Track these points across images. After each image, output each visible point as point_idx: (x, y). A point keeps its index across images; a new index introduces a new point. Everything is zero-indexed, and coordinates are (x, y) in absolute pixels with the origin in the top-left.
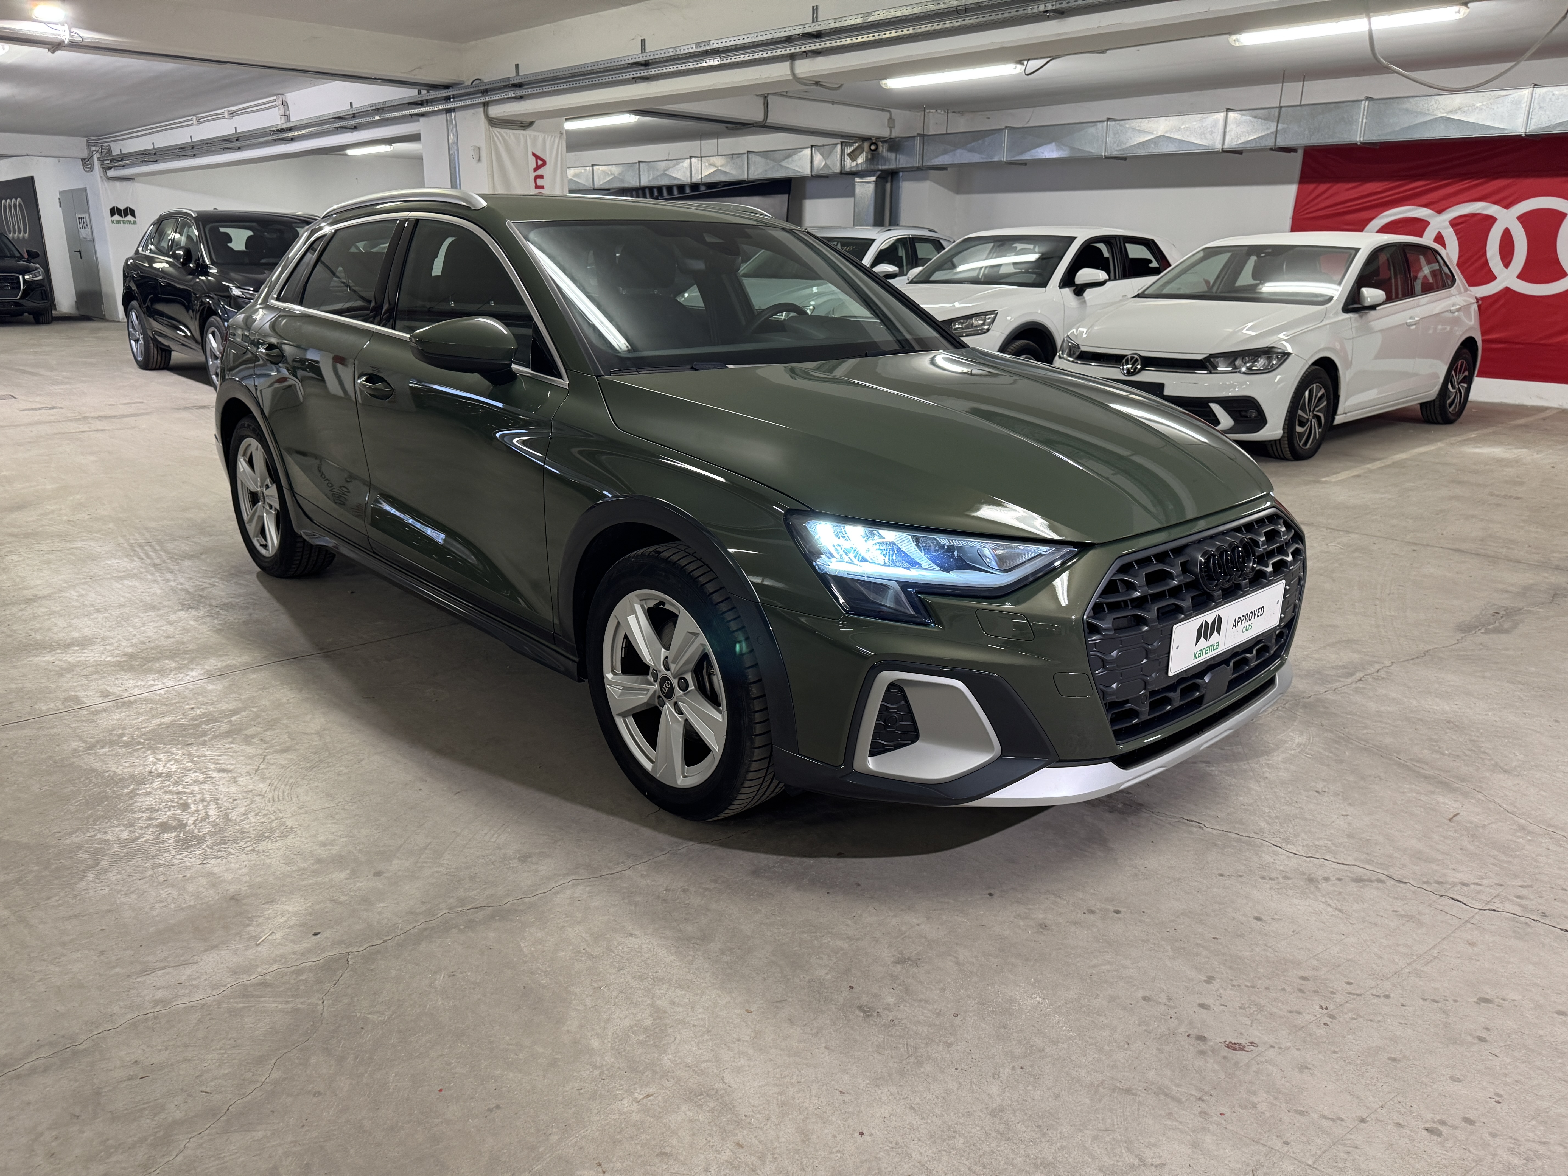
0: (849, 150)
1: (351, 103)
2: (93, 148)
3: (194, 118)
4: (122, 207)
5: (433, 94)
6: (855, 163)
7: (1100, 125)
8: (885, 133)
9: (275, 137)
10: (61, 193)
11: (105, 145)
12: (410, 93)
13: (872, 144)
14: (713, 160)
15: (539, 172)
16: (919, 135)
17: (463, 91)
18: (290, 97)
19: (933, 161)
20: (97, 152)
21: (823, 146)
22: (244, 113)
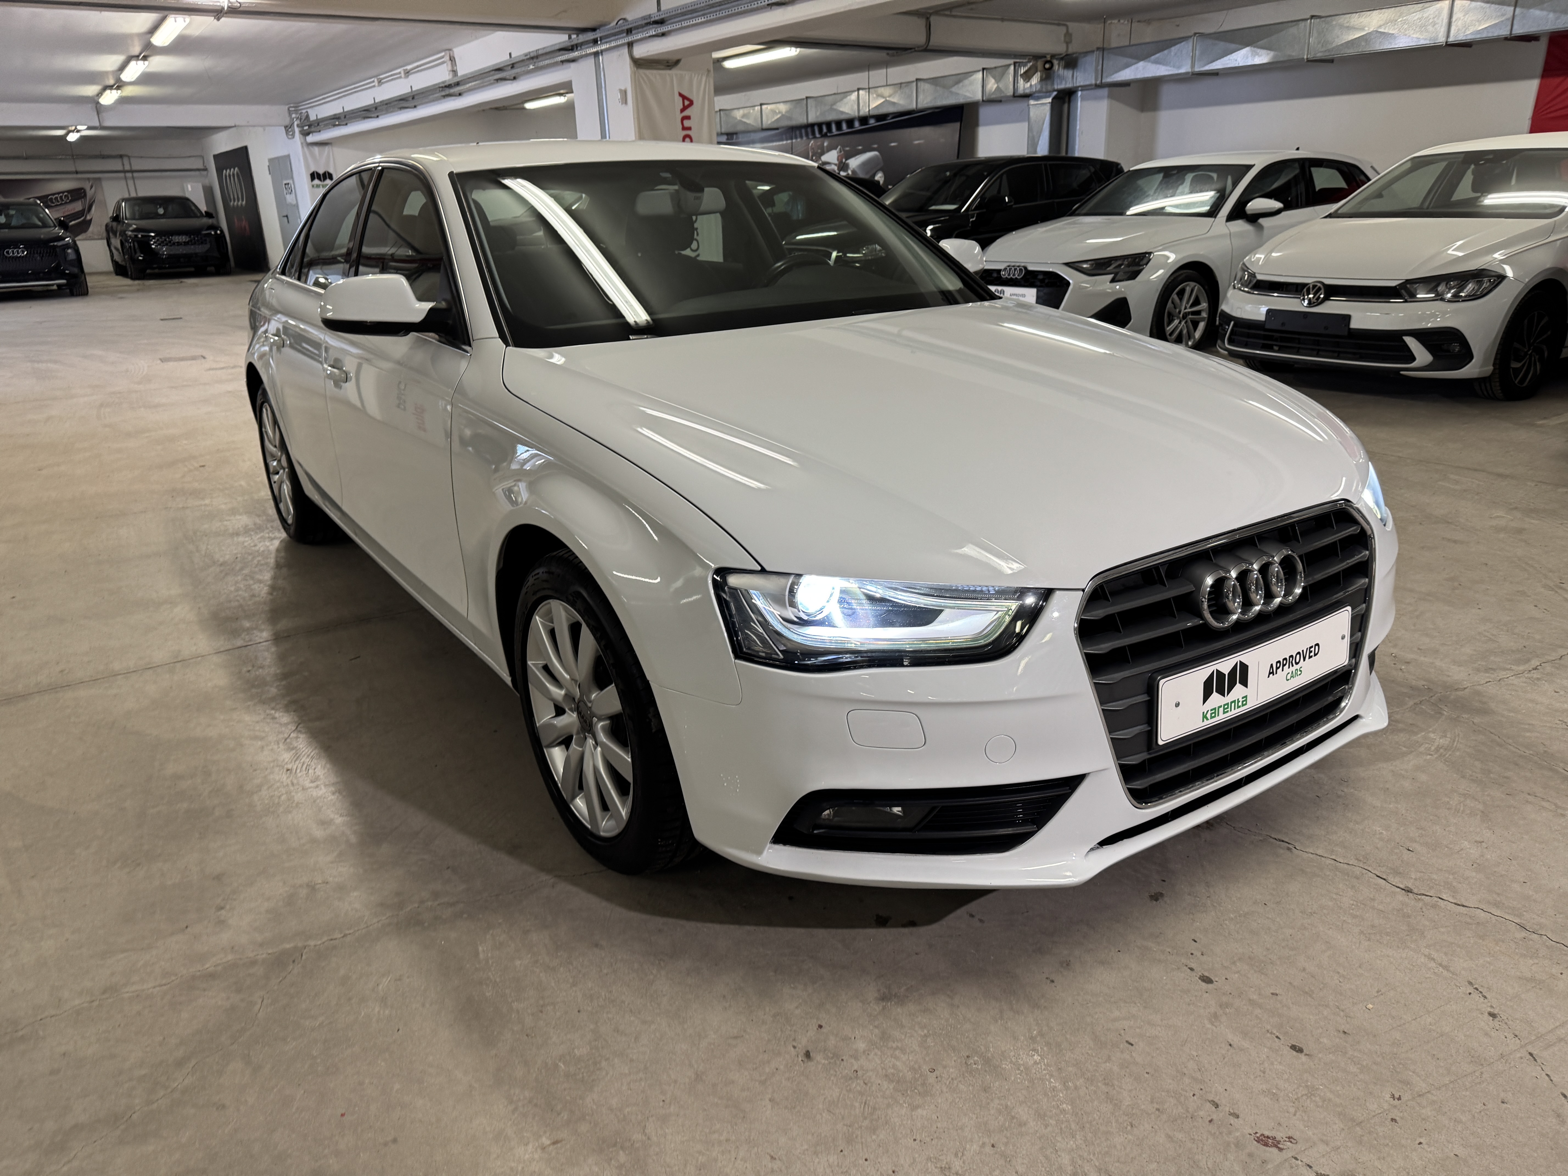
0: (1022, 70)
1: (510, 54)
2: (294, 116)
3: (375, 80)
4: (321, 172)
5: (583, 38)
6: (1028, 85)
7: (1302, 24)
8: (1061, 49)
9: (443, 93)
10: (270, 160)
11: (304, 111)
12: (560, 39)
13: (1046, 62)
14: (881, 90)
15: (686, 113)
16: (1098, 49)
17: (609, 32)
18: (457, 52)
19: (1113, 76)
20: (297, 118)
21: (995, 68)
22: (418, 71)
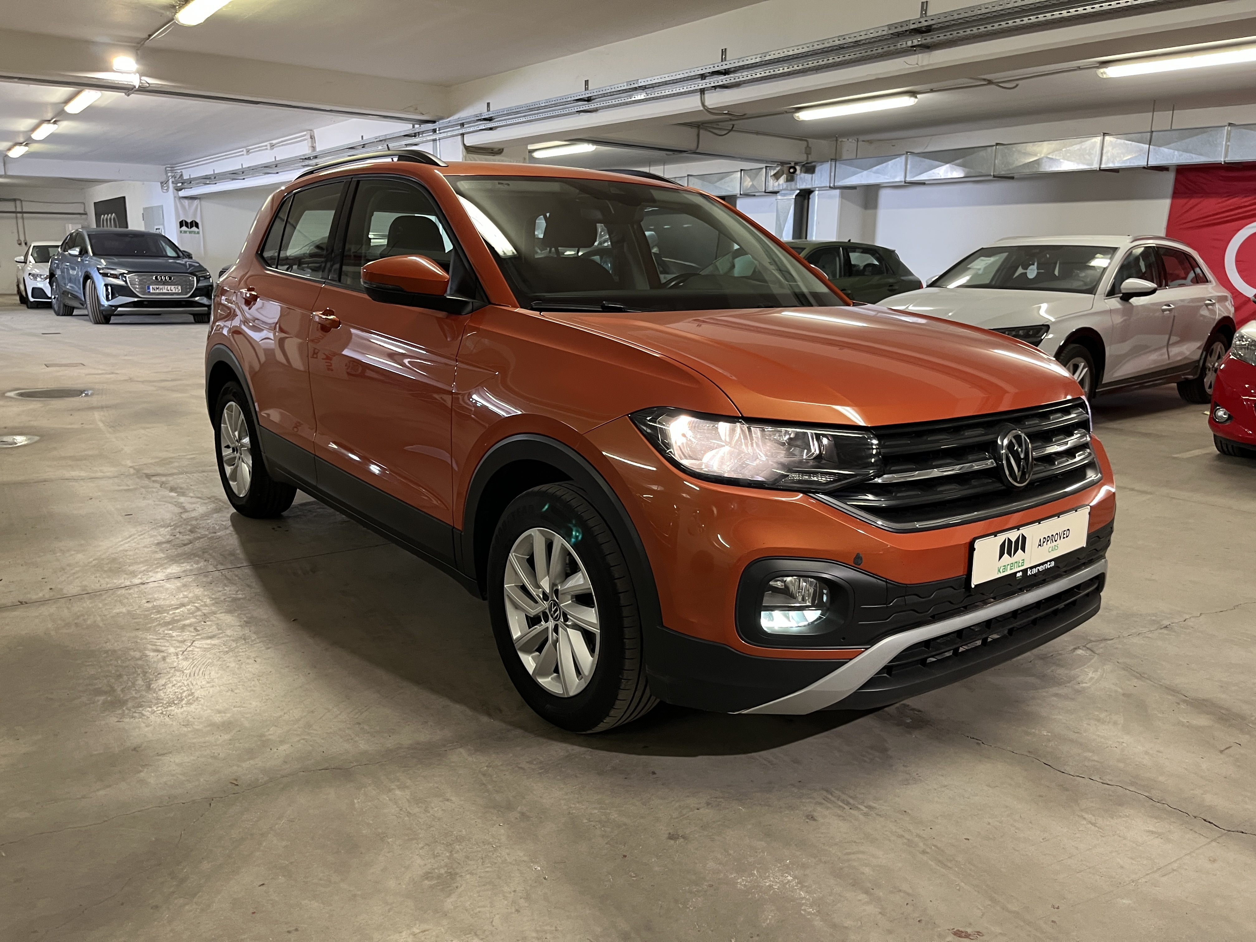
0: (773, 173)
1: (362, 136)
2: (169, 174)
3: (244, 150)
4: (189, 221)
5: (423, 128)
6: (777, 183)
7: (989, 149)
8: (803, 158)
9: (304, 164)
10: (145, 209)
11: (179, 171)
13: (791, 168)
16: (832, 158)
17: (447, 125)
18: (316, 132)
19: (843, 181)
20: (172, 177)
21: (751, 170)
22: (282, 145)
